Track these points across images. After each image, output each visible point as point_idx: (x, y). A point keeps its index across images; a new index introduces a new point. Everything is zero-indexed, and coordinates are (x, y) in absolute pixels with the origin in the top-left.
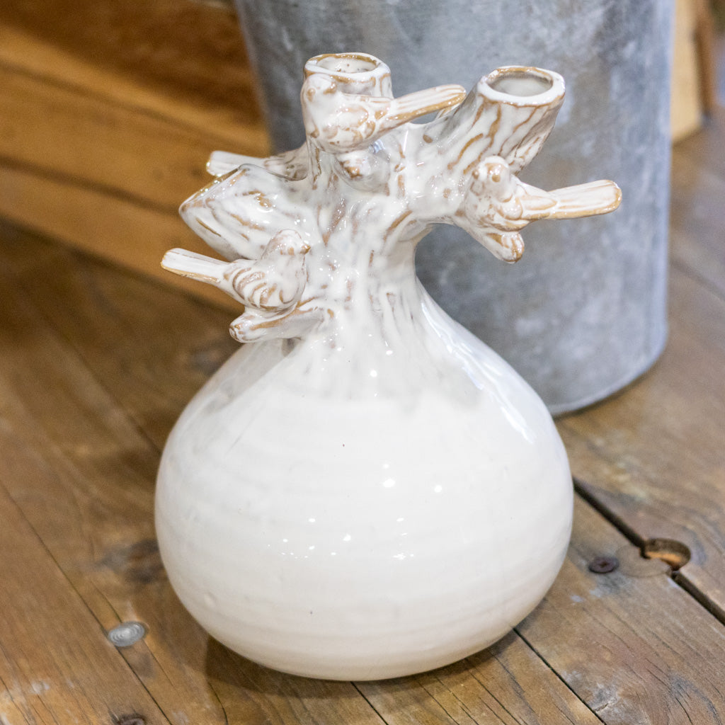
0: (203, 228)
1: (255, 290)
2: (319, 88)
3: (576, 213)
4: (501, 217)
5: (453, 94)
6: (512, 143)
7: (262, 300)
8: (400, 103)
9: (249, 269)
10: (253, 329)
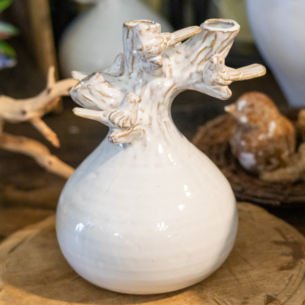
0: (85, 98)
1: (120, 120)
2: (144, 28)
3: (250, 76)
4: (222, 80)
5: (197, 29)
6: (220, 49)
7: (123, 124)
8: (175, 34)
9: (116, 111)
10: (120, 137)
